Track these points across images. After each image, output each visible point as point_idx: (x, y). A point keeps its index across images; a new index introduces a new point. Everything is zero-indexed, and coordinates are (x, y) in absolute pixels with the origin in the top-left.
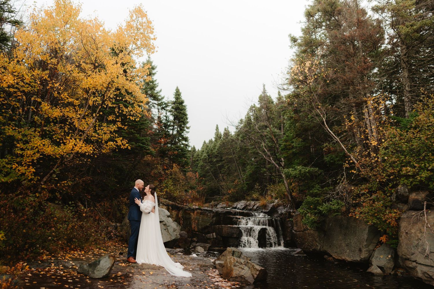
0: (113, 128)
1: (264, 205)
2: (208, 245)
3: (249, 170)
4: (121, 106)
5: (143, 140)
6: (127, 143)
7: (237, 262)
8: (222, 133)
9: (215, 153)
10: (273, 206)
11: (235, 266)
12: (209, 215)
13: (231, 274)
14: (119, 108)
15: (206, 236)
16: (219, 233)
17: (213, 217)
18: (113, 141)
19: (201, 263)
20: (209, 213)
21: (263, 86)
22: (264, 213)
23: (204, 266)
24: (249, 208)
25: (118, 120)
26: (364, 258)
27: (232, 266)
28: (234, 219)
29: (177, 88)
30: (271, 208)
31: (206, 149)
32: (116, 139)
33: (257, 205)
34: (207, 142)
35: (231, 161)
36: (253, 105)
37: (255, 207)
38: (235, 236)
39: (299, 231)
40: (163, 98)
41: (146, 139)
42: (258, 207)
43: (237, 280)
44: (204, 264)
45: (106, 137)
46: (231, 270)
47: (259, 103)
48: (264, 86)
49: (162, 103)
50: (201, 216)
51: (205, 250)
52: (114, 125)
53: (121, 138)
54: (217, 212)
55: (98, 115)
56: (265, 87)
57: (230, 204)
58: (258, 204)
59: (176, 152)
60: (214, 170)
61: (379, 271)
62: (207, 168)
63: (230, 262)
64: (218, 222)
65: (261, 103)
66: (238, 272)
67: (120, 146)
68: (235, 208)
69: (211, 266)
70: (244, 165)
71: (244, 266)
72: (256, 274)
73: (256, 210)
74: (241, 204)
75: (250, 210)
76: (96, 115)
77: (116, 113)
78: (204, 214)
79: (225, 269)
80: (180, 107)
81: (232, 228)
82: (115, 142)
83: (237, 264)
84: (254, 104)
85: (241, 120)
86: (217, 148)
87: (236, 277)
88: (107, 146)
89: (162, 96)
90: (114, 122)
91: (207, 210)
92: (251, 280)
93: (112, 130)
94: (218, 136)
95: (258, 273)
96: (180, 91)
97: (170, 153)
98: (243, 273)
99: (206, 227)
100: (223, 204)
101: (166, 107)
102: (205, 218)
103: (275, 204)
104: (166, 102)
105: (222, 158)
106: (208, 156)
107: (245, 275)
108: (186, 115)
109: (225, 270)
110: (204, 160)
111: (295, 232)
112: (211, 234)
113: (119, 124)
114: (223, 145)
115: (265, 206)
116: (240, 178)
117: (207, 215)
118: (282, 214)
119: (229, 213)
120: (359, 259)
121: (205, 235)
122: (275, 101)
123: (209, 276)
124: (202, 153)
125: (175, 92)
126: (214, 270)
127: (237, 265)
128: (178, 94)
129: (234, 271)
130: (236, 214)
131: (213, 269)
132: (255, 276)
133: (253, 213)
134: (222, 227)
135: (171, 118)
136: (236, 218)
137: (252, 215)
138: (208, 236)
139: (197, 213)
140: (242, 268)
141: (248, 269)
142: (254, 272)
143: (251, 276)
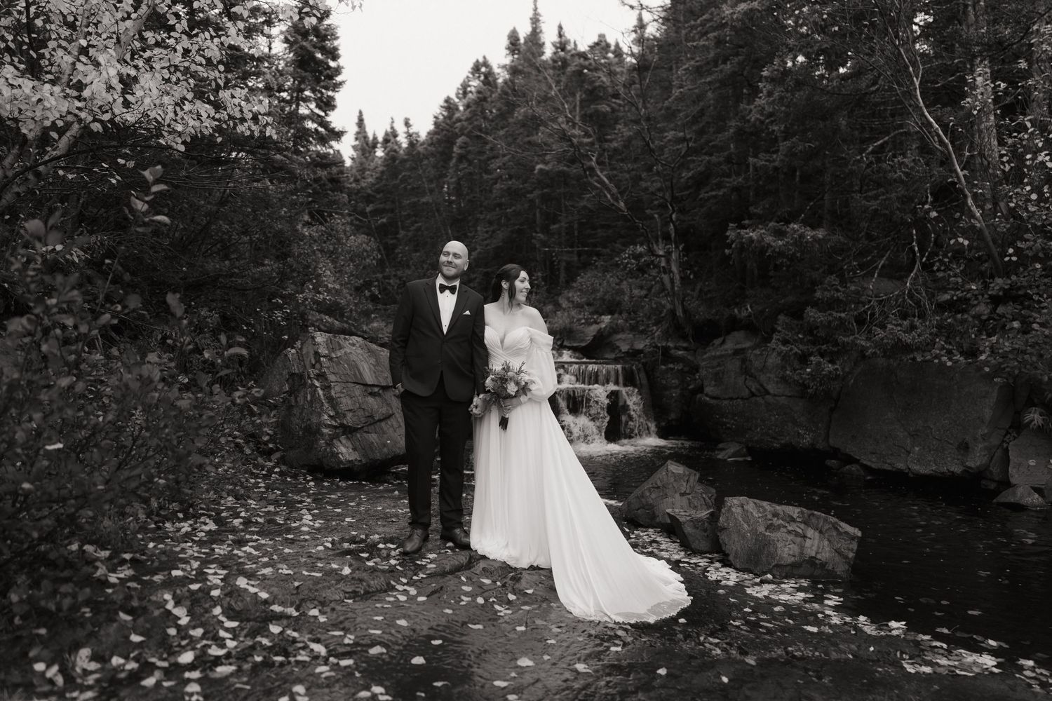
1: (565, 328)
7: (776, 515)
10: (599, 331)
13: (773, 556)
22: (569, 348)
26: (978, 467)
27: (761, 529)
30: (594, 337)
36: (483, 59)
39: (731, 399)
43: (796, 572)
61: (1035, 499)
66: (794, 548)
71: (802, 526)
72: (852, 550)
83: (776, 521)
84: (485, 57)
87: (796, 565)
92: (841, 569)
95: (854, 546)
98: (809, 550)
107: (819, 556)
111: (712, 402)
115: (568, 332)
118: (635, 352)
120: (957, 469)
127: (779, 527)
129: (779, 545)
132: (851, 555)
140: (797, 534)
141: (817, 534)
142: (843, 544)
143: (837, 558)
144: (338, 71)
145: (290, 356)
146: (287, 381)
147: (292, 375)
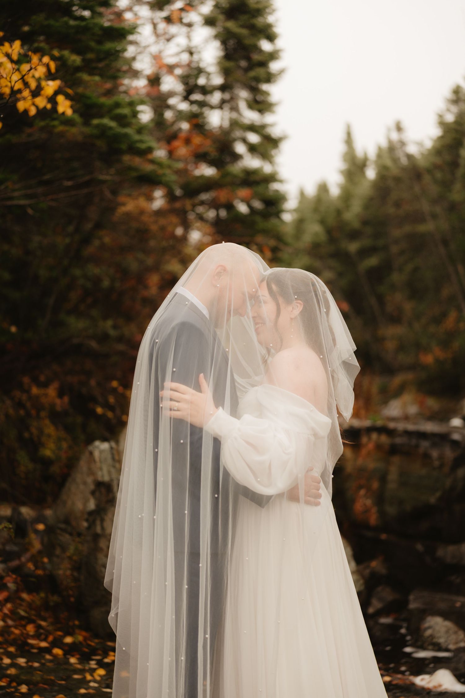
6: (50, 76)
12: (435, 454)
15: (437, 553)
17: (456, 463)
20: (434, 445)
57: (430, 403)
78: (407, 453)
91: (423, 435)
100: (405, 403)
102: (418, 469)
105: (378, 237)
117: (426, 456)
139: (379, 447)
144: (273, 56)
145: (96, 454)
146: (93, 493)
147: (99, 484)
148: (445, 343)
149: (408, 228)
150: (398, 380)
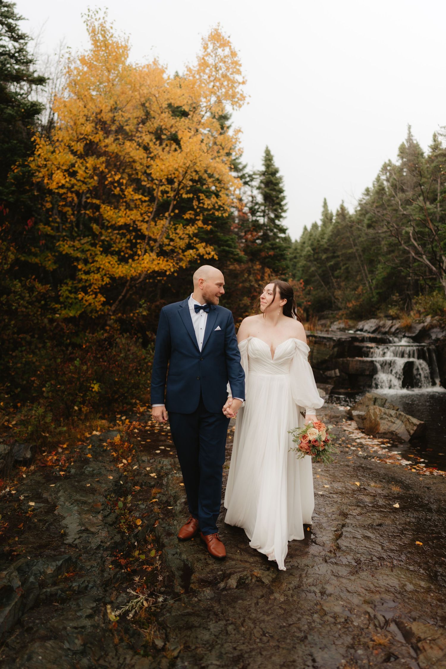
0: (191, 230)
1: (407, 325)
2: (330, 387)
3: (381, 271)
4: (202, 196)
5: (228, 240)
6: (213, 251)
7: (385, 414)
8: (334, 213)
9: (323, 245)
10: (424, 328)
11: (381, 418)
12: (328, 344)
13: (377, 429)
14: (199, 200)
15: (326, 373)
16: (344, 368)
17: (334, 347)
18: (193, 248)
19: (328, 412)
20: (328, 341)
21: (407, 128)
22: (408, 337)
23: (334, 417)
24: (383, 330)
25: (198, 218)
27: (378, 419)
28: (365, 349)
29: (267, 148)
30: (420, 331)
31: (310, 239)
32: (197, 246)
33: (397, 326)
34: (309, 228)
35: (350, 258)
36: (387, 162)
37: (393, 330)
38: (367, 373)
40: (244, 167)
41: (232, 239)
42: (397, 329)
43: (385, 436)
44: (333, 414)
45: (182, 244)
46: (377, 424)
47: (399, 158)
48: (410, 127)
49: (244, 175)
50: (316, 345)
51: (326, 394)
52: (193, 225)
53: (204, 244)
54: (339, 340)
55: (172, 214)
56: (412, 130)
57: (350, 323)
58: (398, 324)
59: (271, 253)
60: (323, 271)
62: (313, 269)
63: (375, 414)
64: (341, 354)
65: (402, 158)
66: (387, 427)
67: (203, 255)
68: (361, 330)
69: (343, 417)
70: (372, 262)
71: (395, 419)
72: (413, 429)
73: (395, 334)
74: (369, 325)
75: (385, 333)
76: (169, 215)
77: (195, 207)
78: (320, 344)
79: (368, 422)
80: (273, 179)
81: (363, 362)
82: (194, 250)
83: (385, 416)
84: (389, 160)
85: (367, 190)
86: (326, 237)
87: (385, 433)
88: (184, 256)
89: (244, 163)
90: (192, 222)
91: (324, 338)
92: (406, 437)
93: (191, 233)
94: (327, 217)
95: (415, 428)
96: (272, 153)
97: (263, 254)
98: (394, 428)
99: (324, 362)
100: (339, 323)
101: (252, 180)
102: (323, 348)
103: (426, 324)
104: (251, 173)
105: (334, 252)
106: (313, 250)
107: (397, 431)
108: (281, 191)
109: (367, 424)
110: (308, 258)
112: (333, 372)
113: (200, 224)
114: (337, 233)
115: (409, 328)
116: (365, 284)
117: (325, 344)
118: (437, 340)
119: (354, 339)
121: (324, 373)
122: (427, 151)
123: (345, 430)
124: (302, 246)
125: (264, 155)
126: (349, 422)
127: (385, 418)
128: (268, 159)
129: (381, 425)
130: (363, 340)
131: (346, 420)
132: (412, 432)
133: (391, 339)
134: (348, 361)
135: (260, 198)
136: (367, 347)
137: (390, 342)
138: (328, 373)
140: (392, 422)
141: (401, 422)
142: (409, 427)
143: (406, 432)
148: (357, 299)
149: (344, 251)
150: (340, 313)
